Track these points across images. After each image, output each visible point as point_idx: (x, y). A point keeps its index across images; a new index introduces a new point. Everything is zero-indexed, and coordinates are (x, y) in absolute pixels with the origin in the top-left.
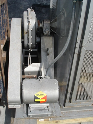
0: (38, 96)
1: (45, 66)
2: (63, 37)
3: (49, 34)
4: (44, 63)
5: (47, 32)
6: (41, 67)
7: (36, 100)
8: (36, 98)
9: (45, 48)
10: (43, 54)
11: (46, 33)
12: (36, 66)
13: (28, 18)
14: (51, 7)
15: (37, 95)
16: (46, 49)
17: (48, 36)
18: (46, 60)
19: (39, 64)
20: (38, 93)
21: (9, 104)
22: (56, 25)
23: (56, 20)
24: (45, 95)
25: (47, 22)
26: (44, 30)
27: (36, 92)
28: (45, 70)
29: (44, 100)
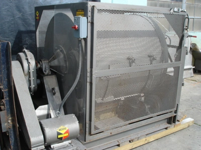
0: (60, 132)
1: (53, 107)
2: (66, 74)
3: (50, 73)
4: (52, 104)
5: (47, 71)
6: (49, 109)
7: (59, 136)
8: (59, 134)
9: (49, 88)
10: (48, 95)
11: (47, 73)
12: (43, 109)
13: (27, 59)
14: (38, 46)
15: (60, 130)
16: (51, 89)
17: (50, 75)
18: (53, 101)
19: (46, 106)
20: (60, 128)
21: (32, 146)
22: (55, 63)
23: (54, 59)
24: (67, 129)
25: (45, 61)
26: (44, 70)
27: (58, 127)
28: (54, 111)
29: (67, 135)
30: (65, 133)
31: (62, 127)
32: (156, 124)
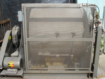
7: (9, 66)
8: (9, 64)
15: (10, 63)
20: (10, 62)
24: (13, 63)
27: (9, 61)
29: (13, 66)
30: (12, 65)
31: (11, 62)
32: (77, 75)
